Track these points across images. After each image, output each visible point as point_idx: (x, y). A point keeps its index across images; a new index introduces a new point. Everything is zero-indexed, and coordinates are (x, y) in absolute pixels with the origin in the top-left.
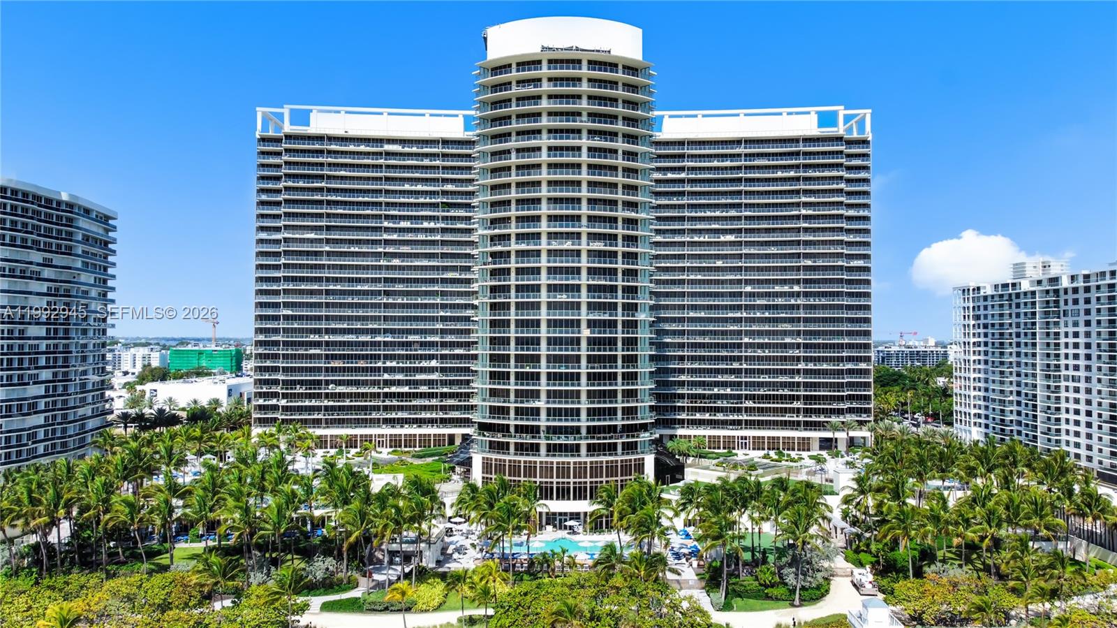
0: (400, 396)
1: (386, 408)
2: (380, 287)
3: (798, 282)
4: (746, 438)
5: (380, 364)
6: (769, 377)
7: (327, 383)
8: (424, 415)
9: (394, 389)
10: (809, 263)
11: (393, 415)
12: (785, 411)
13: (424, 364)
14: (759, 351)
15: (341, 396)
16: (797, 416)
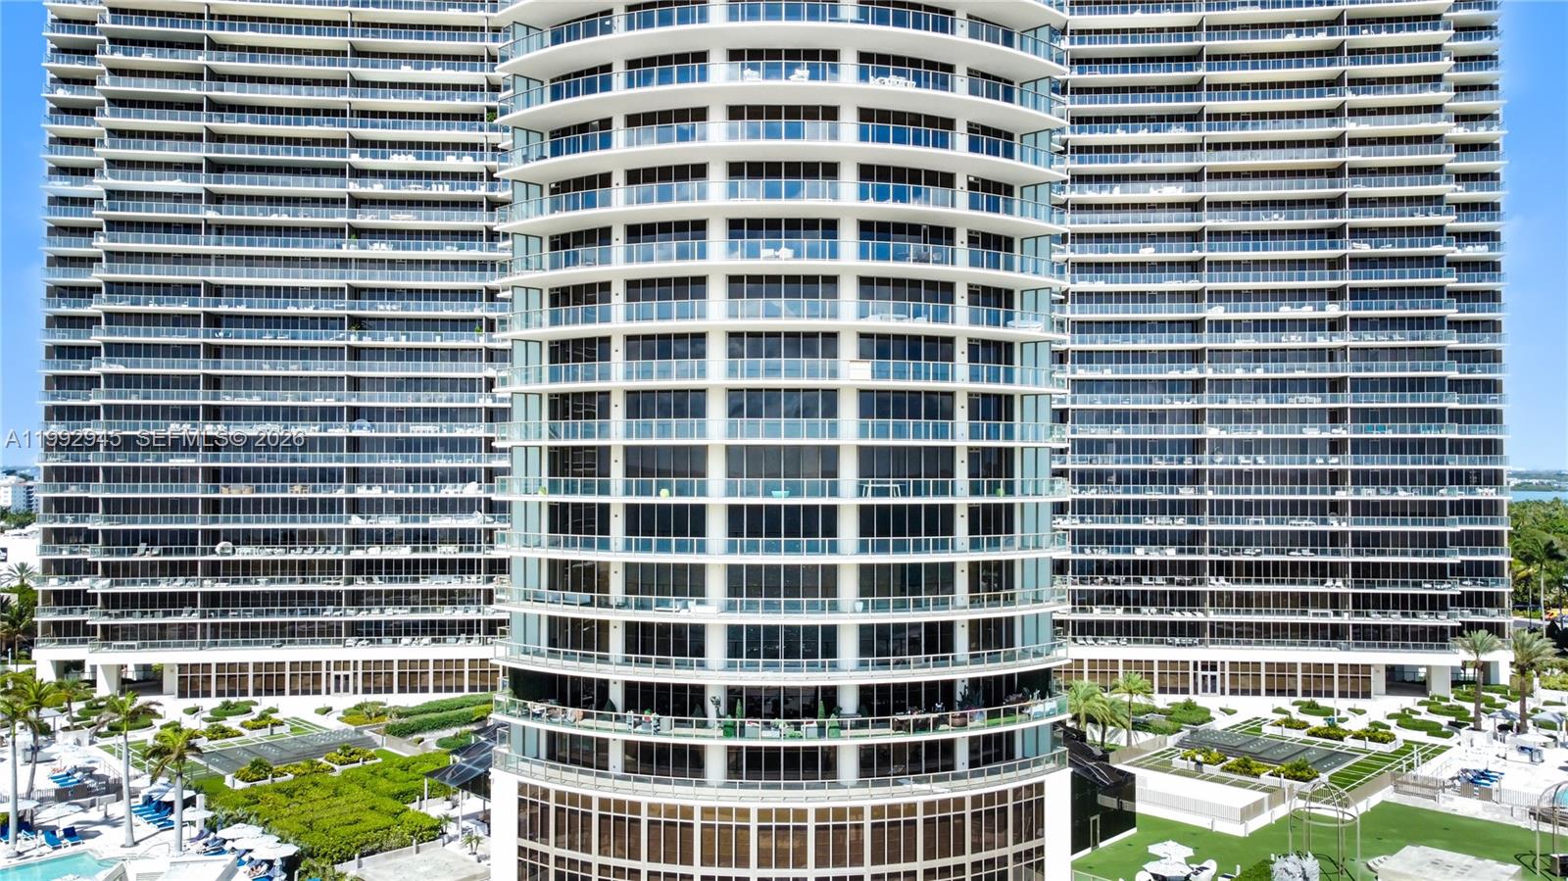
0: (393, 567)
1: (356, 599)
2: (342, 308)
3: (1335, 295)
4: (1214, 667)
5: (341, 493)
6: (1268, 522)
7: (213, 537)
8: (446, 614)
9: (374, 553)
10: (1364, 249)
11: (375, 615)
12: (1303, 601)
13: (449, 491)
14: (1242, 458)
15: (249, 568)
16: (1337, 614)
